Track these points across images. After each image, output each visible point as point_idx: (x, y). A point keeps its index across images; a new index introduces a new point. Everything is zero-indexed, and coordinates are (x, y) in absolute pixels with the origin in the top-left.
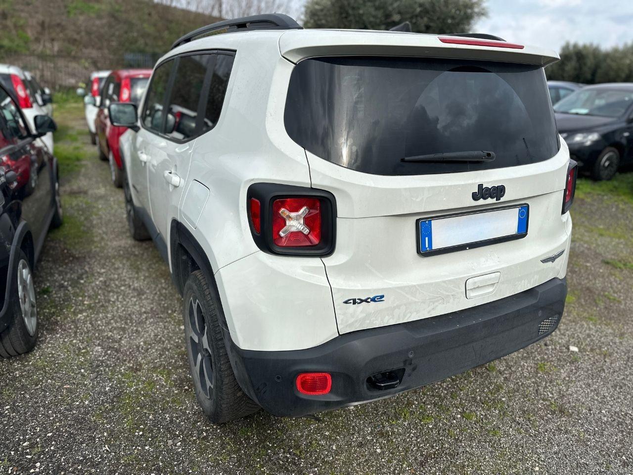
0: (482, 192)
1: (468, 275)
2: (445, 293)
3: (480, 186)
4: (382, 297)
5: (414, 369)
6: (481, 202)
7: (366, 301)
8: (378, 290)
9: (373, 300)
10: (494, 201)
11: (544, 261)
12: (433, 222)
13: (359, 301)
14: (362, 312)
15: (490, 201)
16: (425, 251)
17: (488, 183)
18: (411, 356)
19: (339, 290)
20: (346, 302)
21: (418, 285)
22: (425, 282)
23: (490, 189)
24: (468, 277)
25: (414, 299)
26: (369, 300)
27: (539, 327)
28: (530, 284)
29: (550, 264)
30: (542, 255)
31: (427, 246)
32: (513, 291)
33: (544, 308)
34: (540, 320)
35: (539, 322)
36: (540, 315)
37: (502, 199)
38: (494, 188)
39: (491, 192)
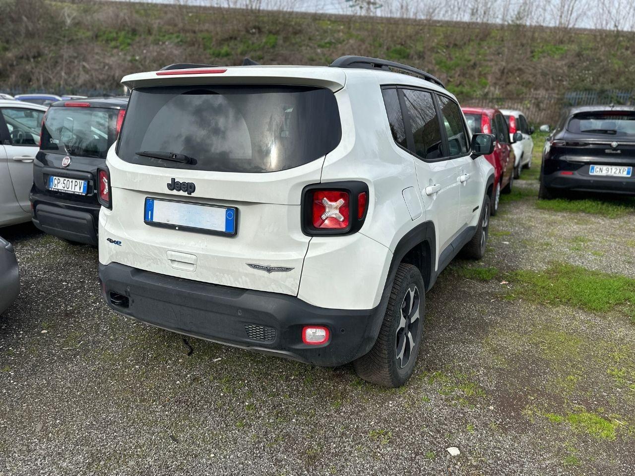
0: (175, 184)
2: (153, 255)
3: (173, 180)
5: (133, 301)
6: (175, 192)
8: (119, 237)
9: (117, 243)
10: (186, 194)
11: (250, 265)
12: (155, 201)
13: (112, 241)
14: (114, 249)
15: (181, 193)
16: (149, 222)
17: (180, 178)
18: (128, 290)
22: (141, 242)
23: (181, 184)
24: (168, 249)
25: (135, 251)
26: (115, 242)
27: (246, 328)
28: (239, 283)
29: (264, 273)
30: (248, 259)
31: (150, 218)
32: (216, 280)
33: (246, 311)
34: (242, 320)
35: (243, 322)
36: (239, 314)
37: (193, 195)
38: (184, 183)
39: (182, 186)
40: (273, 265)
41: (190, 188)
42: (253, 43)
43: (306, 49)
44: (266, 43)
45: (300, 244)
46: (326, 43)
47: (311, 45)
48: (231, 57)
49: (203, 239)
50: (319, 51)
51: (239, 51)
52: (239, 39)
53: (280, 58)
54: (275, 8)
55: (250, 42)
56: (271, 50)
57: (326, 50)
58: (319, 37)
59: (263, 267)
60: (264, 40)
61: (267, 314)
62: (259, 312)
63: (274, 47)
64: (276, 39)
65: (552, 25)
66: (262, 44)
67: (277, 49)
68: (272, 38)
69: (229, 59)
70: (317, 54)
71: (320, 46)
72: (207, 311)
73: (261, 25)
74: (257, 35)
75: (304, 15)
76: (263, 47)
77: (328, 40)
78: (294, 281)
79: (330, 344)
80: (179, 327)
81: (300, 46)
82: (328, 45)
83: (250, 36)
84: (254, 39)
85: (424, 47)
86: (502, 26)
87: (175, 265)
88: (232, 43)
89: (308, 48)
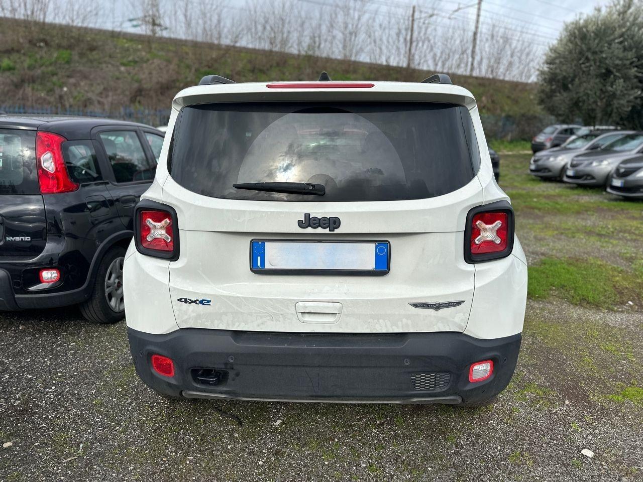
0: (309, 221)
1: (299, 298)
2: (271, 310)
4: (209, 301)
5: (237, 375)
6: (310, 230)
7: (195, 302)
8: (205, 294)
9: (201, 302)
10: (327, 231)
13: (190, 301)
14: (193, 311)
15: (320, 230)
16: (259, 270)
17: (317, 213)
18: (231, 361)
19: (175, 289)
20: (180, 300)
21: (243, 297)
22: (250, 296)
23: (320, 219)
24: (299, 300)
25: (239, 309)
26: (198, 302)
27: (412, 379)
28: (398, 327)
29: (431, 312)
30: (412, 299)
31: (259, 264)
32: (368, 328)
33: (414, 358)
34: (410, 370)
35: (409, 372)
36: (407, 364)
37: (337, 231)
38: (324, 219)
39: (322, 222)
40: (441, 301)
41: (334, 223)
42: (41, 58)
43: (107, 67)
44: (57, 58)
45: (466, 273)
46: (130, 62)
47: (112, 62)
48: (16, 72)
49: (341, 281)
50: (122, 69)
51: (26, 65)
52: (22, 51)
53: (78, 75)
54: (64, 22)
55: (38, 56)
56: (67, 66)
57: (130, 69)
58: (119, 55)
59: (430, 305)
60: (55, 55)
61: (441, 358)
62: (433, 357)
63: (68, 62)
64: (71, 55)
65: (339, 57)
66: (53, 60)
67: (72, 65)
68: (65, 54)
69: (13, 74)
70: (121, 72)
71: (123, 64)
72: (361, 367)
73: (48, 38)
74: (45, 49)
75: (100, 32)
76: (56, 62)
77: (131, 58)
78: (464, 315)
79: (495, 377)
80: (314, 394)
81: (100, 63)
82: (132, 64)
83: (36, 49)
84: (43, 53)
85: (232, 71)
86: (299, 55)
87: (307, 318)
88: (15, 56)
89: (110, 66)
